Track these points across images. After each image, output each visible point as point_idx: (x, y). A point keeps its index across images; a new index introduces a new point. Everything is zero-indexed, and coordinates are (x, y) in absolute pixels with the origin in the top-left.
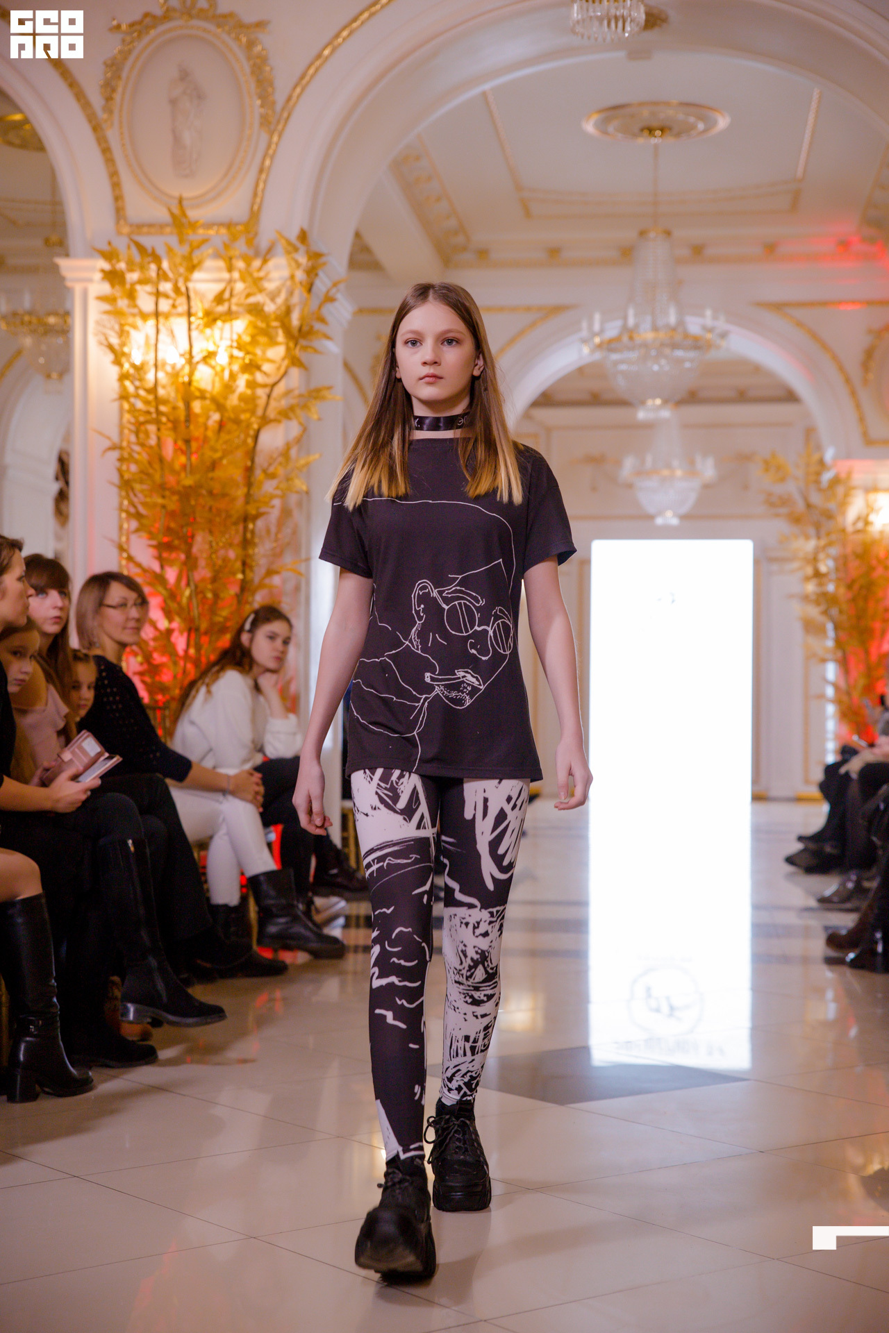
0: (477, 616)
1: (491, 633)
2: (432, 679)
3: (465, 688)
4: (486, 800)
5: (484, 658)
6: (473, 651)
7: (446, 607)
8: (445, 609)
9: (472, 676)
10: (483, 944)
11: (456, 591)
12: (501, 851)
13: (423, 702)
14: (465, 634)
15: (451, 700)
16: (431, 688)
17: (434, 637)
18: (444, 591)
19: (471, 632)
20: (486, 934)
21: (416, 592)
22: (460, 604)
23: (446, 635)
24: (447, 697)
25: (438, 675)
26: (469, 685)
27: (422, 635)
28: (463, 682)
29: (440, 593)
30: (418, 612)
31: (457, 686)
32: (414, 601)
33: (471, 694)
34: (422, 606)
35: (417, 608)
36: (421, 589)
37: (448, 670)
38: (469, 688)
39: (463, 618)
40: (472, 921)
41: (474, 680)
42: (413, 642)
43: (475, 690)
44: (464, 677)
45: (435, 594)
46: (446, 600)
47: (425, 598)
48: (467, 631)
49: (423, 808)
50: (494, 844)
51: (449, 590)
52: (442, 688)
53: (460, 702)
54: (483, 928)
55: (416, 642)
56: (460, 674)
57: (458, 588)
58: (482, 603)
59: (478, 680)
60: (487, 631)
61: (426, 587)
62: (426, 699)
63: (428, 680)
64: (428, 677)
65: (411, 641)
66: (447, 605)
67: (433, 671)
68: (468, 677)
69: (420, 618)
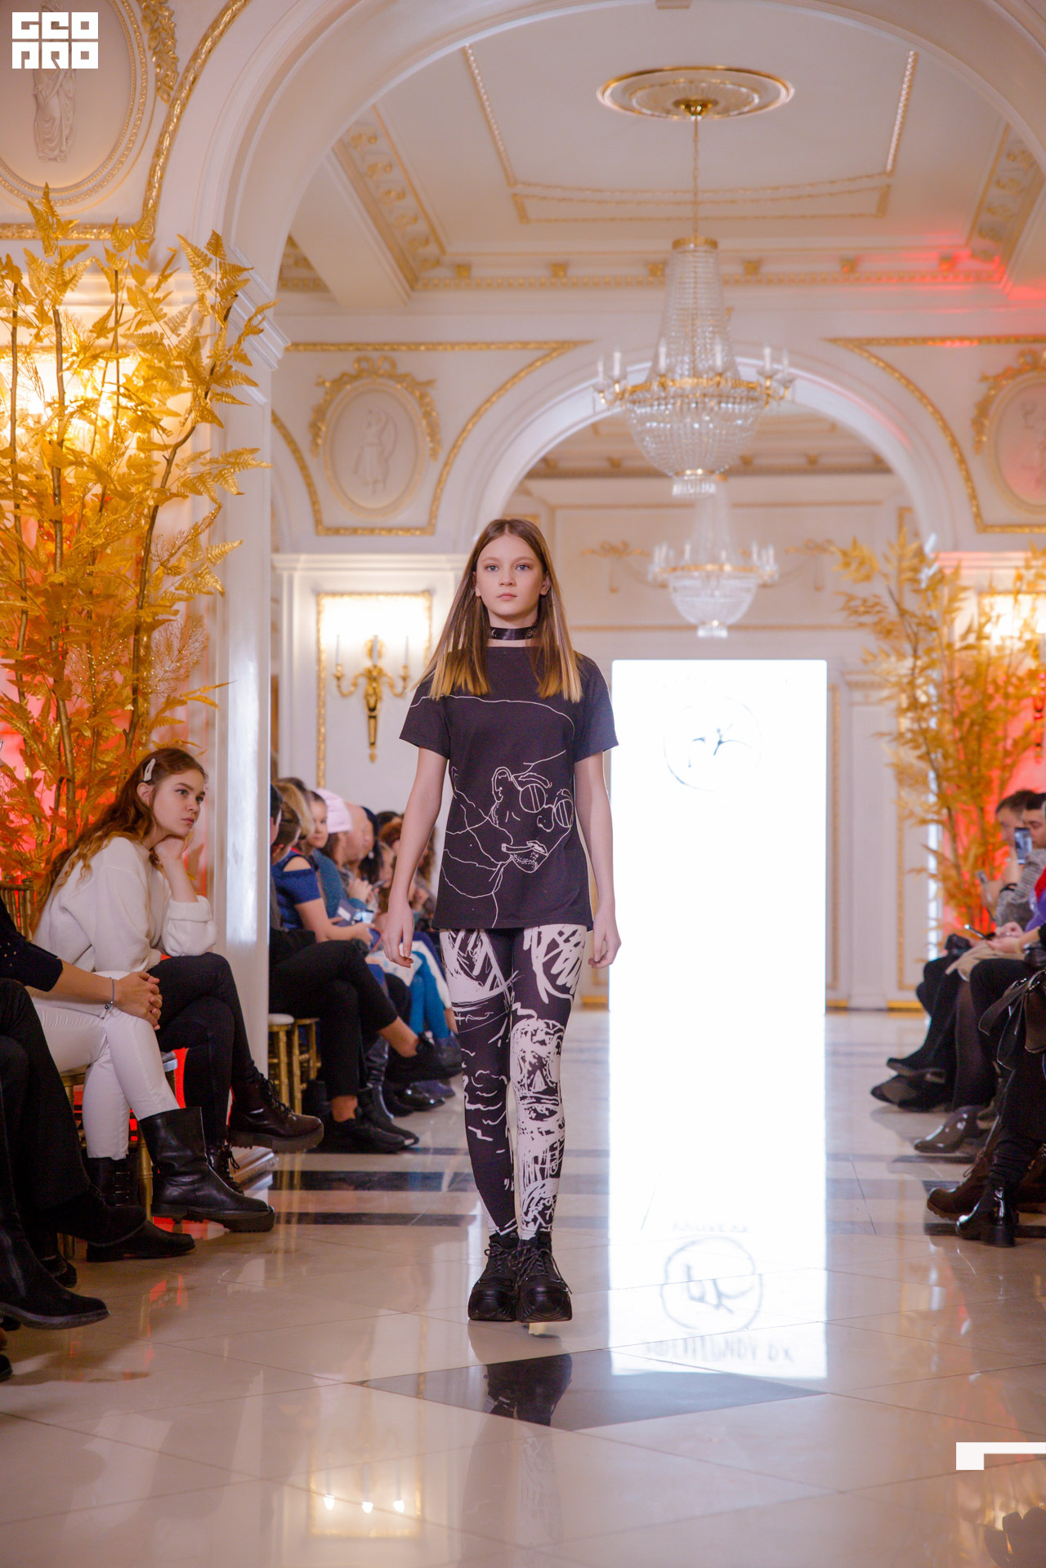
0: (546, 796)
1: (554, 810)
2: (508, 849)
3: (534, 856)
5: (548, 831)
6: (541, 825)
7: (521, 789)
8: (519, 791)
9: (540, 846)
11: (529, 776)
13: (500, 868)
14: (535, 812)
15: (523, 866)
16: (508, 856)
17: (510, 814)
18: (520, 776)
19: (539, 810)
21: (495, 776)
22: (532, 787)
24: (519, 864)
25: (513, 845)
26: (537, 853)
27: (500, 812)
28: (532, 851)
29: (516, 778)
30: (497, 793)
31: (528, 855)
32: (496, 784)
33: (538, 861)
34: (501, 788)
35: (497, 790)
36: (500, 774)
37: (521, 841)
38: (537, 856)
39: (534, 798)
41: (540, 849)
43: (541, 857)
44: (533, 847)
45: (512, 778)
46: (521, 784)
47: (504, 782)
48: (537, 809)
51: (523, 775)
52: (516, 856)
53: (529, 867)
55: (495, 817)
56: (530, 844)
57: (531, 773)
58: (550, 786)
59: (544, 849)
60: (550, 809)
61: (504, 773)
62: (502, 865)
63: (504, 850)
64: (504, 847)
65: (490, 817)
66: (522, 787)
67: (509, 843)
68: (536, 847)
69: (499, 798)
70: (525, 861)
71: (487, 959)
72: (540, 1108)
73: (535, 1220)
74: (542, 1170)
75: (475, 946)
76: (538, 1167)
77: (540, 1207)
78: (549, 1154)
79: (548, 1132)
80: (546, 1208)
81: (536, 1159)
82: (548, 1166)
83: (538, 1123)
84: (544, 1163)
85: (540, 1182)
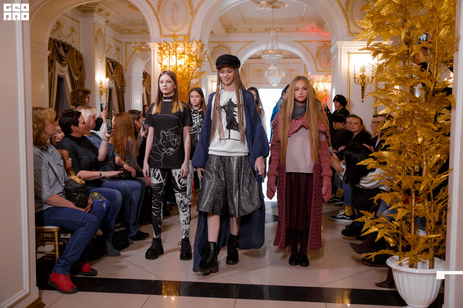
0: (173, 137)
4: (176, 173)
5: (175, 145)
6: (172, 144)
7: (167, 136)
9: (172, 149)
10: (182, 199)
11: (169, 132)
12: (181, 182)
13: (163, 154)
15: (168, 154)
16: (164, 151)
17: (165, 142)
20: (182, 197)
21: (161, 132)
22: (170, 135)
23: (167, 141)
27: (162, 141)
31: (169, 151)
32: (161, 134)
33: (172, 152)
35: (161, 136)
37: (167, 148)
39: (170, 138)
40: (178, 195)
42: (160, 142)
43: (173, 152)
45: (165, 133)
46: (167, 134)
47: (163, 134)
48: (171, 140)
49: (161, 177)
50: (179, 181)
51: (167, 132)
52: (166, 151)
53: (170, 154)
54: (181, 196)
55: (161, 142)
56: (170, 148)
58: (174, 135)
60: (175, 140)
61: (163, 132)
67: (164, 148)
69: (162, 138)
70: (168, 153)
71: (159, 174)
72: (183, 210)
73: (184, 234)
74: (185, 223)
75: (156, 171)
76: (184, 222)
77: (186, 231)
78: (186, 219)
79: (186, 215)
80: (187, 231)
81: (184, 221)
82: (186, 222)
83: (184, 213)
84: (185, 221)
85: (185, 226)
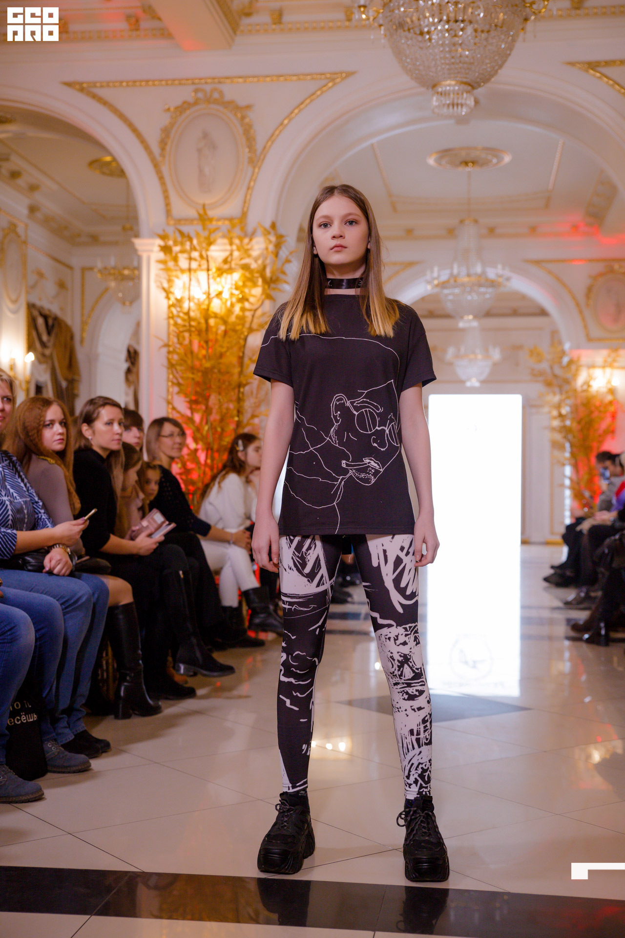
0: (378, 419)
1: (387, 431)
2: (347, 465)
3: (370, 470)
4: (385, 551)
5: (382, 449)
6: (375, 445)
7: (356, 413)
8: (355, 415)
9: (375, 462)
11: (363, 402)
12: (403, 585)
13: (341, 481)
14: (369, 433)
15: (361, 479)
16: (347, 471)
17: (348, 435)
18: (355, 402)
19: (373, 431)
20: (405, 643)
21: (334, 402)
22: (366, 411)
24: (358, 478)
25: (351, 462)
26: (373, 468)
27: (339, 433)
28: (369, 466)
29: (352, 403)
30: (335, 417)
31: (364, 470)
32: (333, 409)
33: (375, 475)
34: (339, 413)
35: (335, 414)
36: (338, 400)
37: (358, 458)
38: (373, 471)
39: (368, 421)
41: (376, 465)
43: (377, 472)
44: (369, 463)
45: (348, 404)
46: (356, 409)
47: (341, 407)
48: (371, 430)
49: (323, 570)
51: (358, 401)
52: (354, 471)
53: (367, 480)
55: (334, 438)
56: (367, 461)
57: (365, 400)
58: (381, 410)
59: (379, 465)
60: (384, 431)
61: (341, 399)
62: (342, 479)
63: (344, 466)
64: (344, 463)
65: (330, 438)
66: (357, 412)
67: (347, 459)
68: (372, 463)
69: (337, 421)
70: (363, 475)
75: (309, 548)
83: (411, 702)
